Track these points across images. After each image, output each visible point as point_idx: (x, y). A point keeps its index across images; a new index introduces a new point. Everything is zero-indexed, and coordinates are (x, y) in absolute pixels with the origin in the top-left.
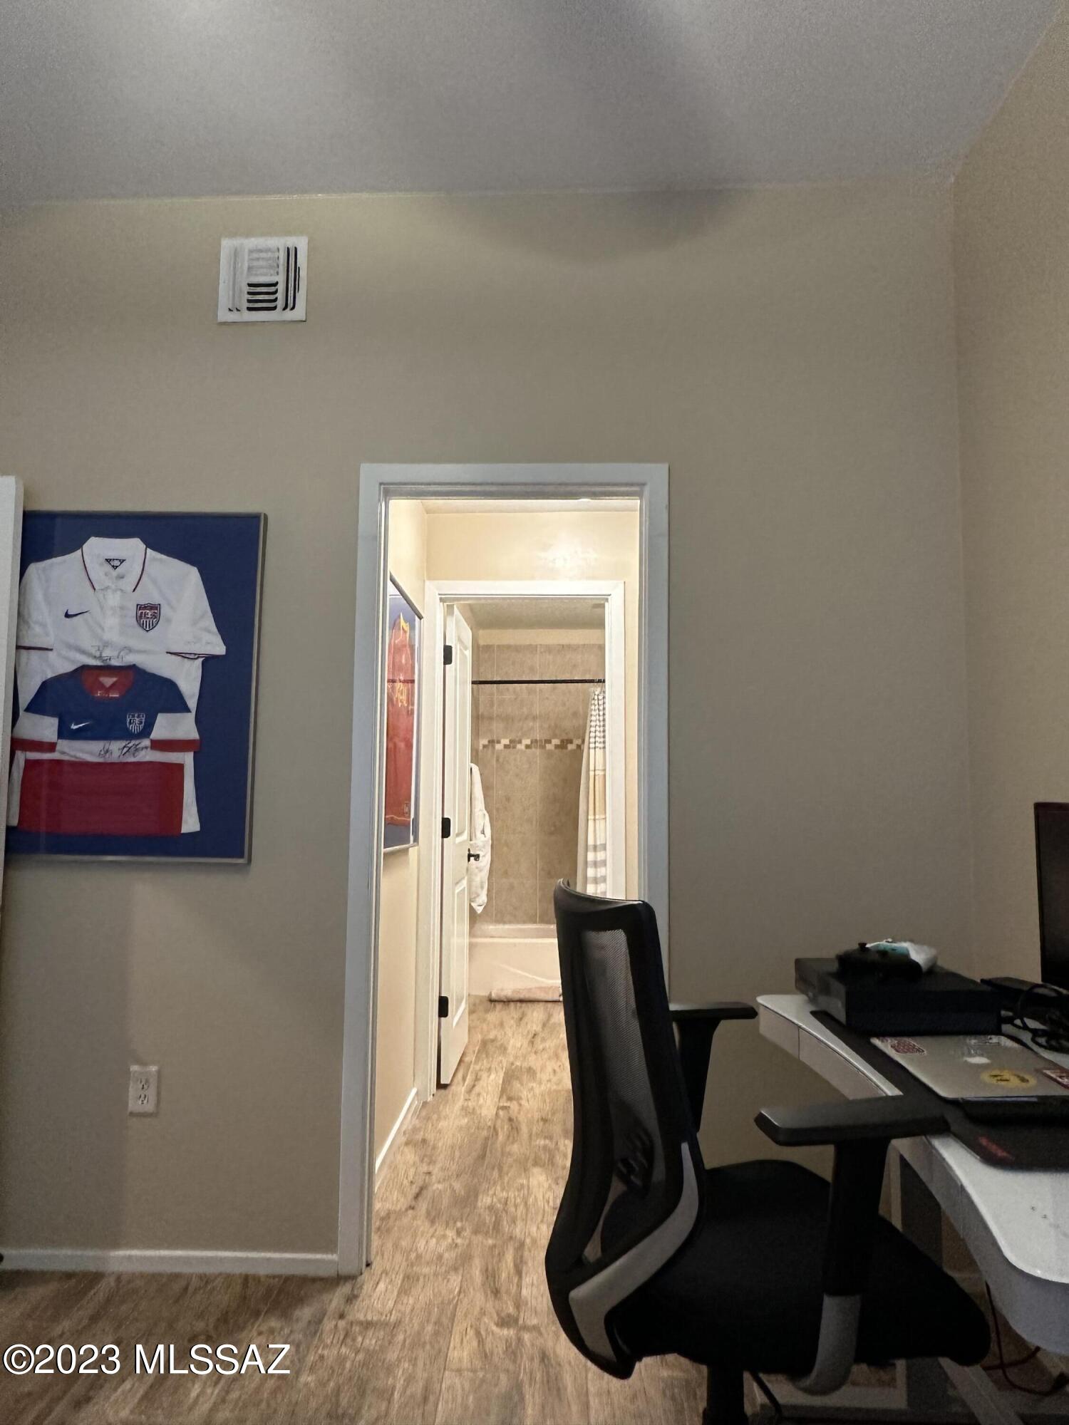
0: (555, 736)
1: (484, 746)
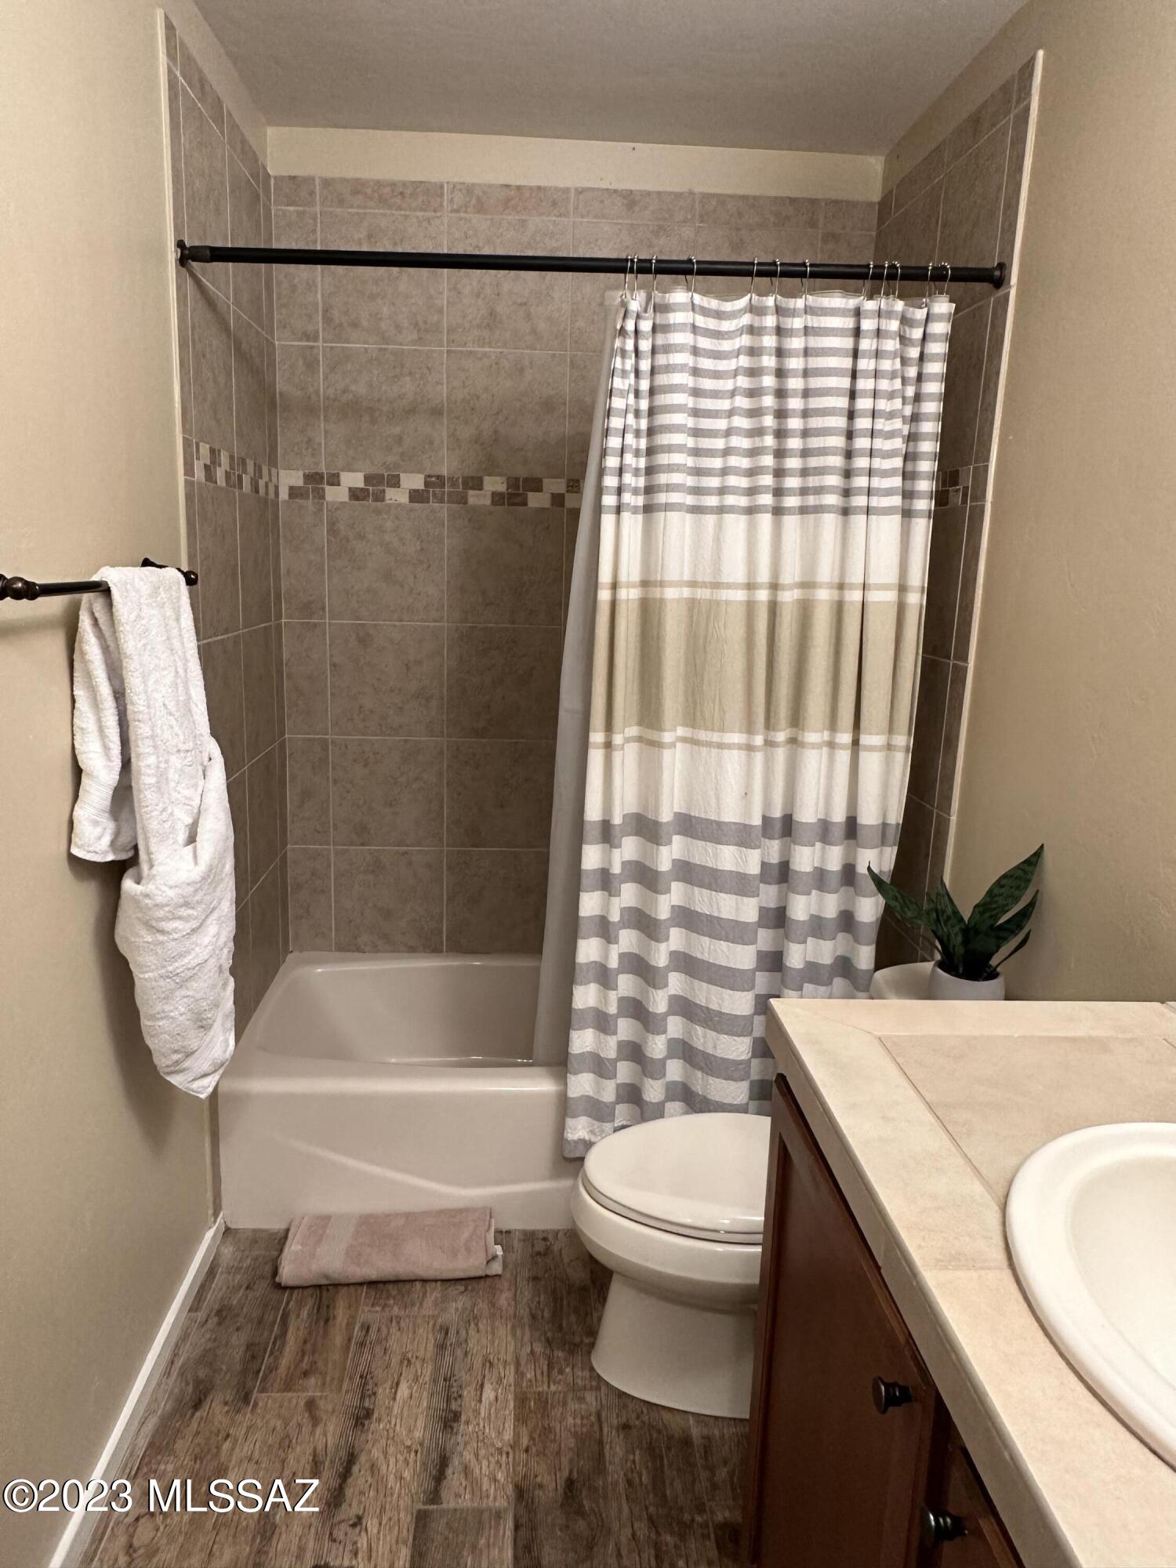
0: (492, 468)
1: (294, 492)
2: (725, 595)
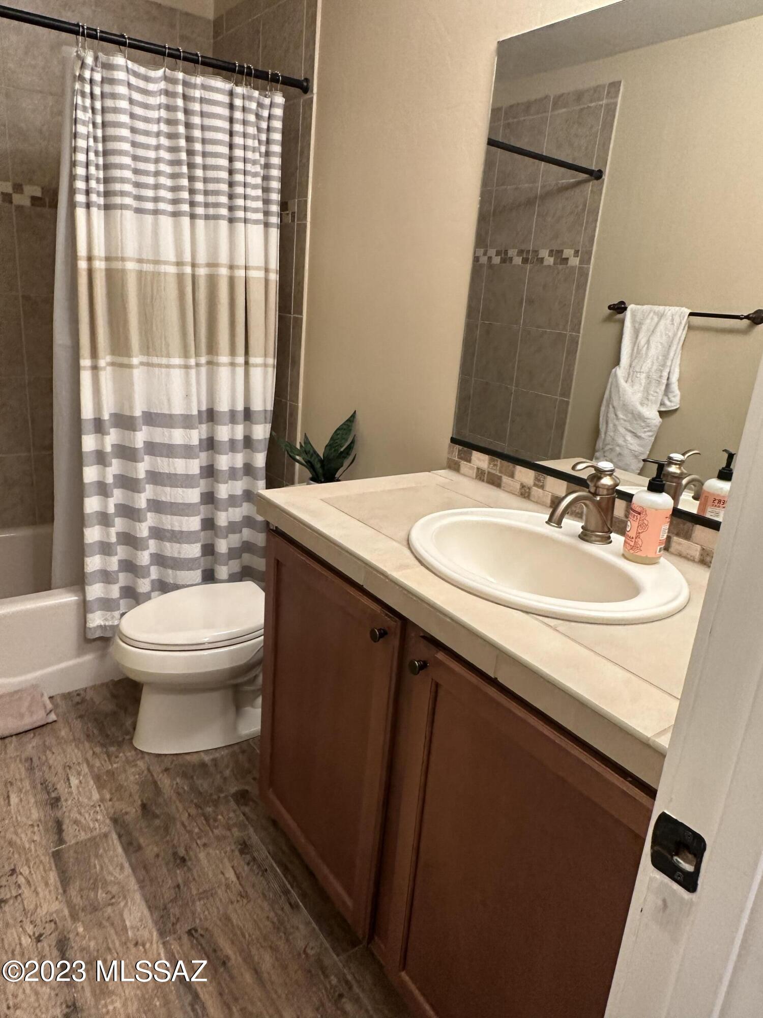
2: (163, 268)
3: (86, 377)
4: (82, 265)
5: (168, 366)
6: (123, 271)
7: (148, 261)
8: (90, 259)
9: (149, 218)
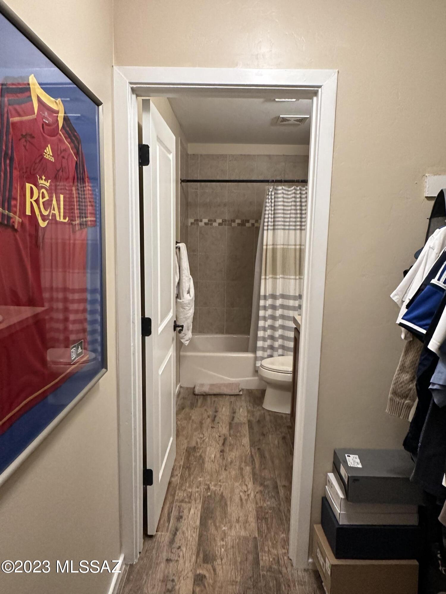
0: (237, 217)
1: (192, 224)
3: (263, 282)
4: (265, 247)
5: (290, 279)
6: (277, 248)
7: (286, 245)
8: (267, 245)
9: (287, 231)
